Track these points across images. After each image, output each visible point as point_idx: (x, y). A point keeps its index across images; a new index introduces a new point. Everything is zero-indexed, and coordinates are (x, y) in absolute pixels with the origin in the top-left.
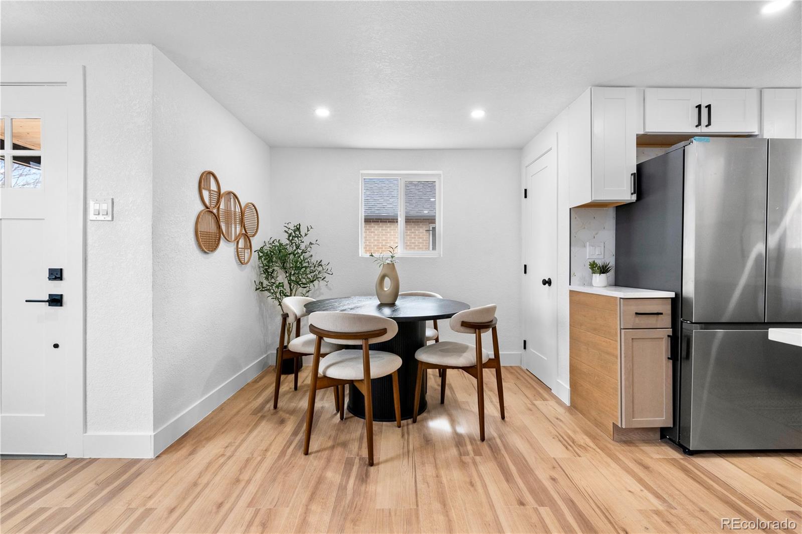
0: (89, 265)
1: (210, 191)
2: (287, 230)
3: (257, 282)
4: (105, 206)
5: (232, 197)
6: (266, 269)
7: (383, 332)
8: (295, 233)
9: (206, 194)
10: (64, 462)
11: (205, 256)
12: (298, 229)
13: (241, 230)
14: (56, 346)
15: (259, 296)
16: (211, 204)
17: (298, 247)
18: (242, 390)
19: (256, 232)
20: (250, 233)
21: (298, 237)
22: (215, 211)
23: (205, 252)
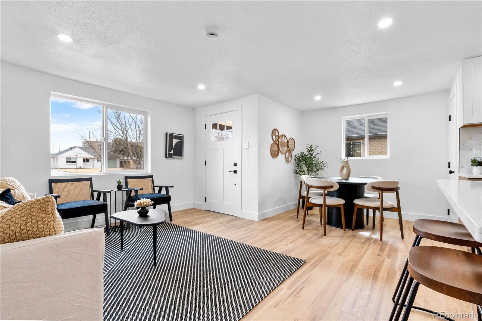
0: (243, 161)
1: (275, 135)
2: (307, 147)
3: (294, 170)
4: (247, 144)
5: (283, 136)
6: (298, 165)
7: (332, 187)
8: (310, 150)
9: (274, 137)
10: (236, 218)
11: (274, 159)
12: (311, 147)
13: (287, 149)
14: (235, 185)
15: (295, 176)
16: (276, 140)
17: (312, 155)
18: (287, 211)
19: (294, 149)
20: (291, 150)
21: (311, 151)
22: (277, 143)
23: (274, 158)
